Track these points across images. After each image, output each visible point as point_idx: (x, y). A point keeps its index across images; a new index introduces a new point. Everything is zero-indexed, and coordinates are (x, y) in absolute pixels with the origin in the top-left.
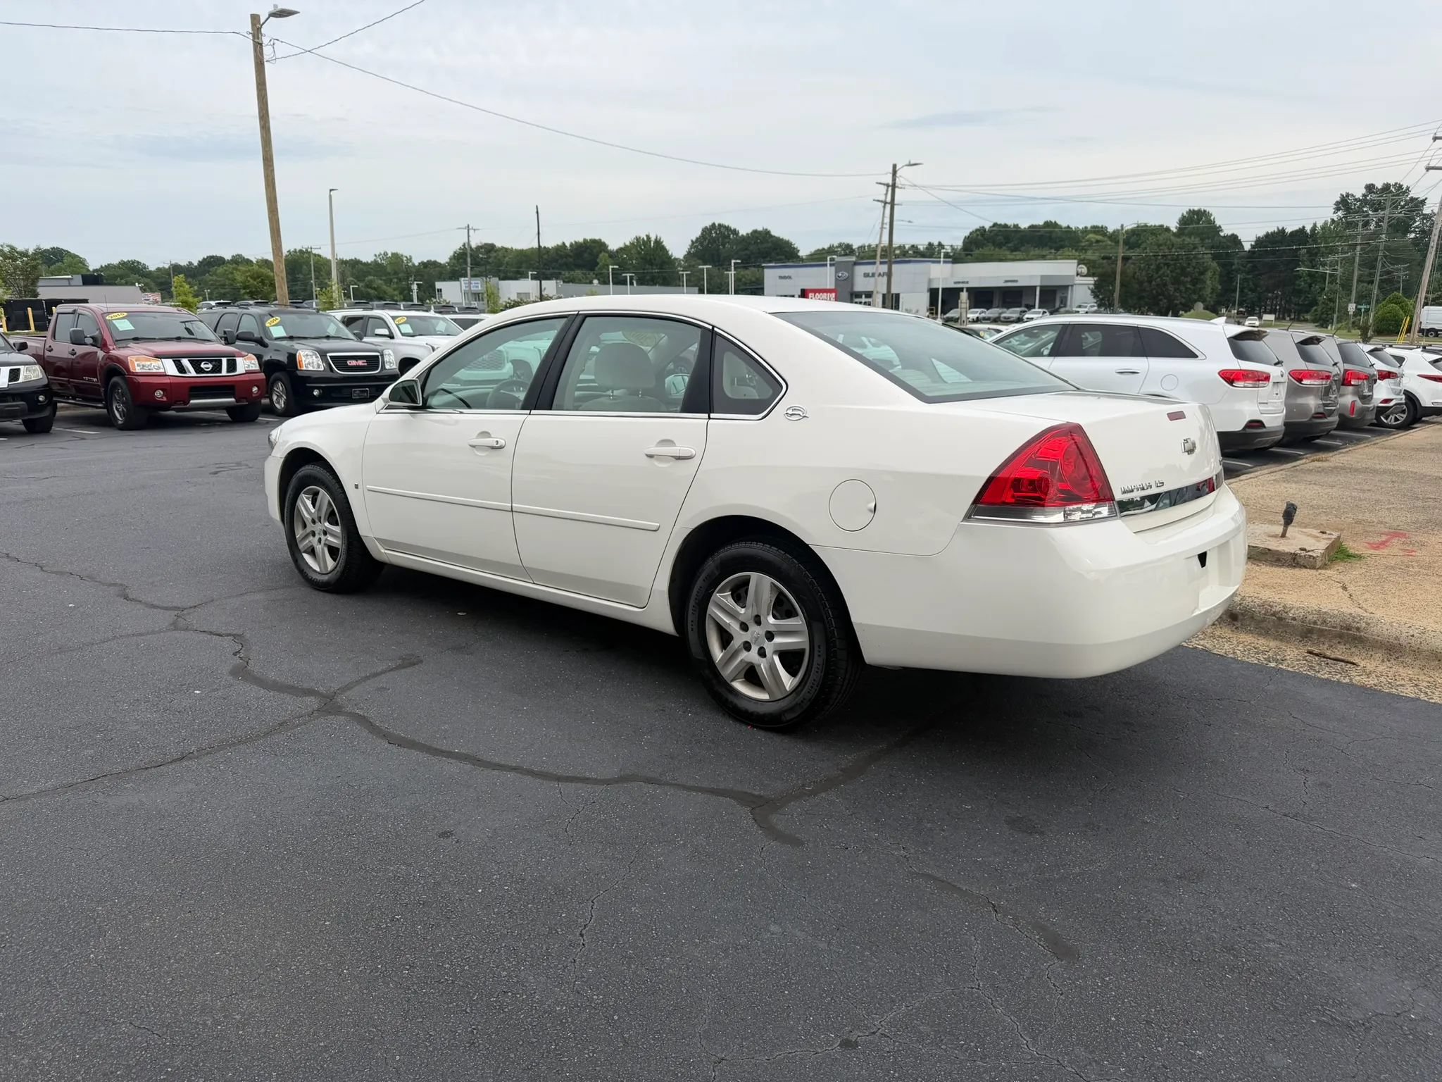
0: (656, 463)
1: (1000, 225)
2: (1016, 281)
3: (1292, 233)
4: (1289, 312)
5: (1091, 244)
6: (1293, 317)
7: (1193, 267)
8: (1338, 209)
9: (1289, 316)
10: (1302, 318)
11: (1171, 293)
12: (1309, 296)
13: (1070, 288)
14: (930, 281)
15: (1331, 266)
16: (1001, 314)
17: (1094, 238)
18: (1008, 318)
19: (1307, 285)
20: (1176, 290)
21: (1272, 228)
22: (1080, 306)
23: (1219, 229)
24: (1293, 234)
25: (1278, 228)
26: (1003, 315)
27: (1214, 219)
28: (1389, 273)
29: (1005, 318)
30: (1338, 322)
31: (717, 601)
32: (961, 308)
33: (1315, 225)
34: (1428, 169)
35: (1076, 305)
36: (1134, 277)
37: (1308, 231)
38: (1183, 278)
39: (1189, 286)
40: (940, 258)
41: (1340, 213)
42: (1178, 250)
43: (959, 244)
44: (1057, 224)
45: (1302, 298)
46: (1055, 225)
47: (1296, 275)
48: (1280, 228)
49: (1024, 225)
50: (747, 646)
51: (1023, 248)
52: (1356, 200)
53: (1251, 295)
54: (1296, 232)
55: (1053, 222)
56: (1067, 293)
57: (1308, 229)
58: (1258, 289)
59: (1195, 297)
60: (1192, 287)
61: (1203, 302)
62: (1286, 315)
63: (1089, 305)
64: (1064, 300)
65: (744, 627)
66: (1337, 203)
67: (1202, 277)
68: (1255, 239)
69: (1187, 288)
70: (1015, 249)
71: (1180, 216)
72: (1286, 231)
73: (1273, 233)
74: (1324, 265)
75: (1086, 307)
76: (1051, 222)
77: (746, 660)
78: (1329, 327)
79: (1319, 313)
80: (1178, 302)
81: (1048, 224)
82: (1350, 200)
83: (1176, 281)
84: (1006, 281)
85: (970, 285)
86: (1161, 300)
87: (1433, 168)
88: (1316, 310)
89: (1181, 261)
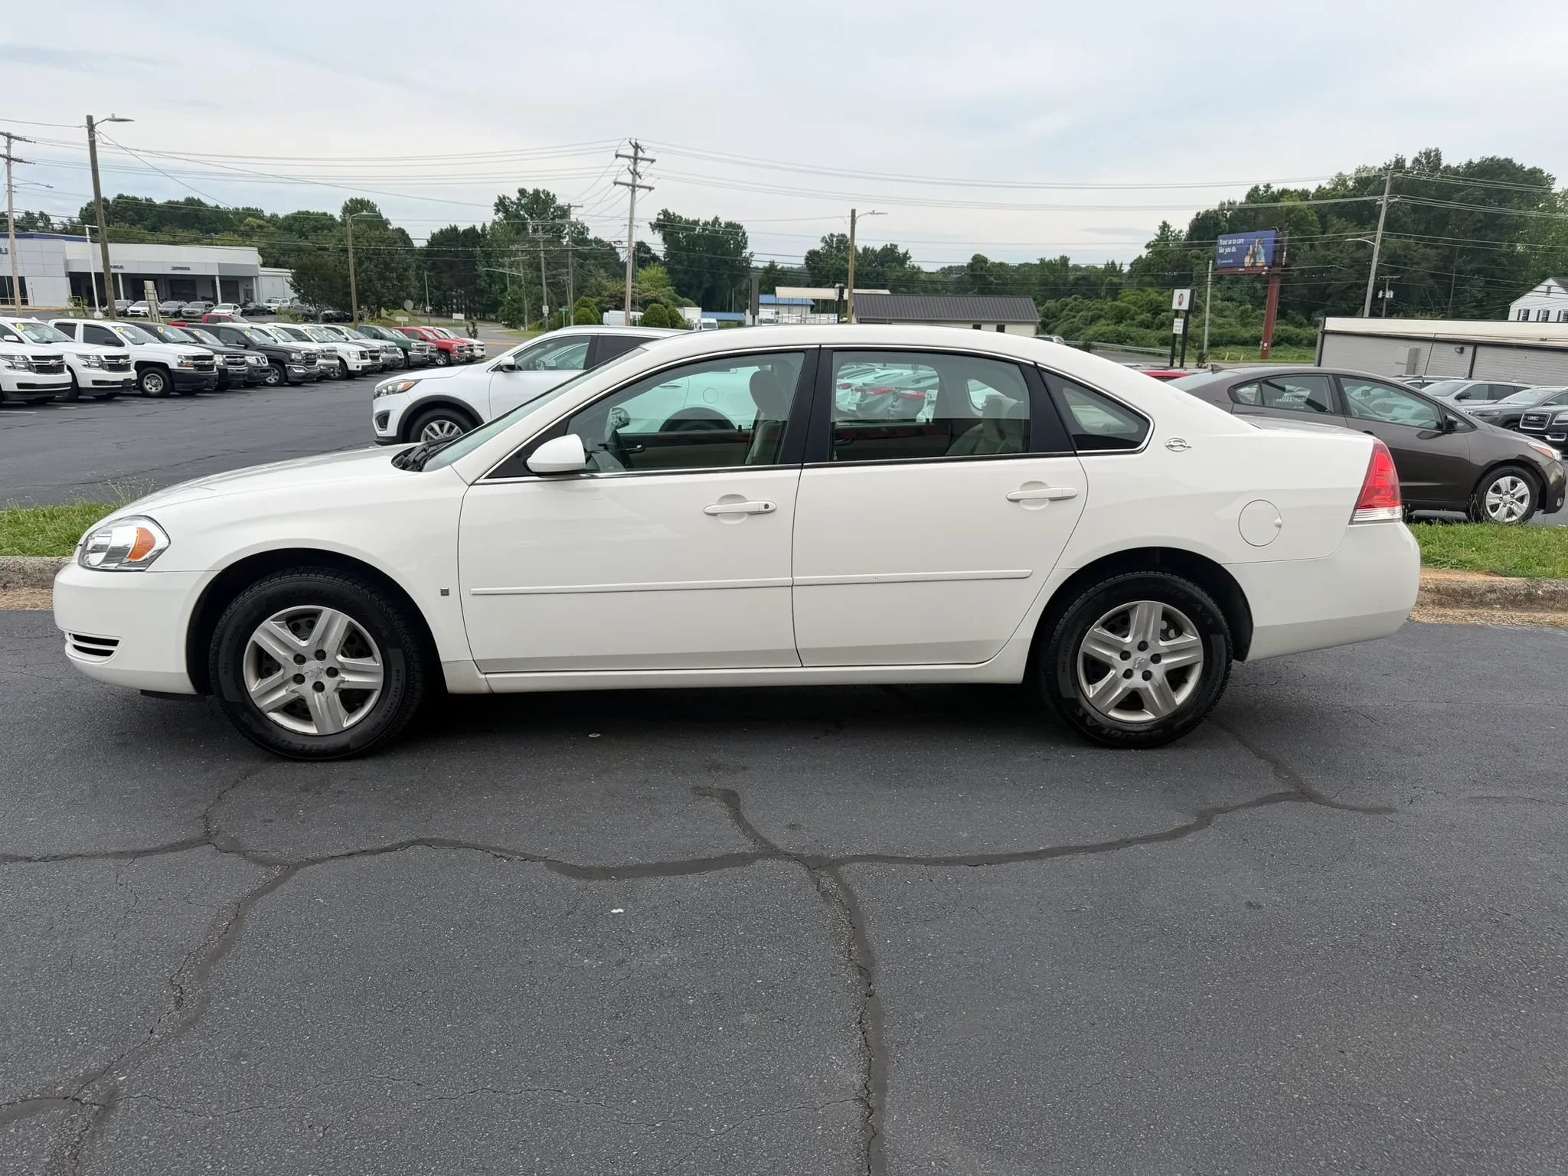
0: (1026, 507)
1: (127, 198)
2: (188, 269)
3: (464, 231)
4: (475, 311)
5: (253, 229)
6: (479, 316)
7: (396, 262)
8: (498, 211)
9: (476, 316)
10: (487, 318)
11: (379, 289)
12: (491, 296)
13: (254, 279)
14: (67, 263)
15: (512, 268)
16: (180, 307)
17: (254, 222)
18: (192, 313)
19: (487, 286)
20: (383, 286)
21: (445, 226)
22: (270, 301)
23: (386, 223)
24: (467, 233)
25: (451, 226)
26: (184, 309)
27: (379, 210)
28: (554, 276)
29: (188, 313)
30: (529, 323)
31: (1095, 637)
32: (148, 300)
33: (484, 225)
34: (615, 183)
35: (266, 299)
36: (335, 271)
37: (479, 231)
38: (388, 273)
39: (395, 282)
40: (86, 235)
41: (501, 215)
42: (379, 244)
43: (75, 215)
44: (201, 202)
45: (485, 298)
46: (199, 203)
47: (475, 275)
48: (453, 226)
49: (159, 200)
50: (1128, 674)
51: (166, 228)
52: (512, 203)
53: (436, 293)
54: (468, 230)
55: (196, 198)
56: (252, 284)
57: (479, 228)
58: (442, 287)
59: (404, 294)
60: (399, 284)
61: (412, 300)
62: (472, 314)
63: (280, 300)
64: (249, 292)
65: (1125, 655)
66: (496, 205)
67: (407, 273)
68: (429, 237)
69: (393, 285)
70: (154, 229)
71: (343, 204)
72: (459, 229)
73: (447, 230)
74: (503, 266)
75: (278, 302)
76: (193, 198)
77: (1130, 687)
78: (522, 328)
79: (506, 313)
80: (386, 299)
81: (190, 201)
82: (507, 202)
83: (382, 277)
84: (174, 269)
85: (126, 271)
86: (369, 296)
87: (620, 183)
88: (503, 311)
89: (384, 256)
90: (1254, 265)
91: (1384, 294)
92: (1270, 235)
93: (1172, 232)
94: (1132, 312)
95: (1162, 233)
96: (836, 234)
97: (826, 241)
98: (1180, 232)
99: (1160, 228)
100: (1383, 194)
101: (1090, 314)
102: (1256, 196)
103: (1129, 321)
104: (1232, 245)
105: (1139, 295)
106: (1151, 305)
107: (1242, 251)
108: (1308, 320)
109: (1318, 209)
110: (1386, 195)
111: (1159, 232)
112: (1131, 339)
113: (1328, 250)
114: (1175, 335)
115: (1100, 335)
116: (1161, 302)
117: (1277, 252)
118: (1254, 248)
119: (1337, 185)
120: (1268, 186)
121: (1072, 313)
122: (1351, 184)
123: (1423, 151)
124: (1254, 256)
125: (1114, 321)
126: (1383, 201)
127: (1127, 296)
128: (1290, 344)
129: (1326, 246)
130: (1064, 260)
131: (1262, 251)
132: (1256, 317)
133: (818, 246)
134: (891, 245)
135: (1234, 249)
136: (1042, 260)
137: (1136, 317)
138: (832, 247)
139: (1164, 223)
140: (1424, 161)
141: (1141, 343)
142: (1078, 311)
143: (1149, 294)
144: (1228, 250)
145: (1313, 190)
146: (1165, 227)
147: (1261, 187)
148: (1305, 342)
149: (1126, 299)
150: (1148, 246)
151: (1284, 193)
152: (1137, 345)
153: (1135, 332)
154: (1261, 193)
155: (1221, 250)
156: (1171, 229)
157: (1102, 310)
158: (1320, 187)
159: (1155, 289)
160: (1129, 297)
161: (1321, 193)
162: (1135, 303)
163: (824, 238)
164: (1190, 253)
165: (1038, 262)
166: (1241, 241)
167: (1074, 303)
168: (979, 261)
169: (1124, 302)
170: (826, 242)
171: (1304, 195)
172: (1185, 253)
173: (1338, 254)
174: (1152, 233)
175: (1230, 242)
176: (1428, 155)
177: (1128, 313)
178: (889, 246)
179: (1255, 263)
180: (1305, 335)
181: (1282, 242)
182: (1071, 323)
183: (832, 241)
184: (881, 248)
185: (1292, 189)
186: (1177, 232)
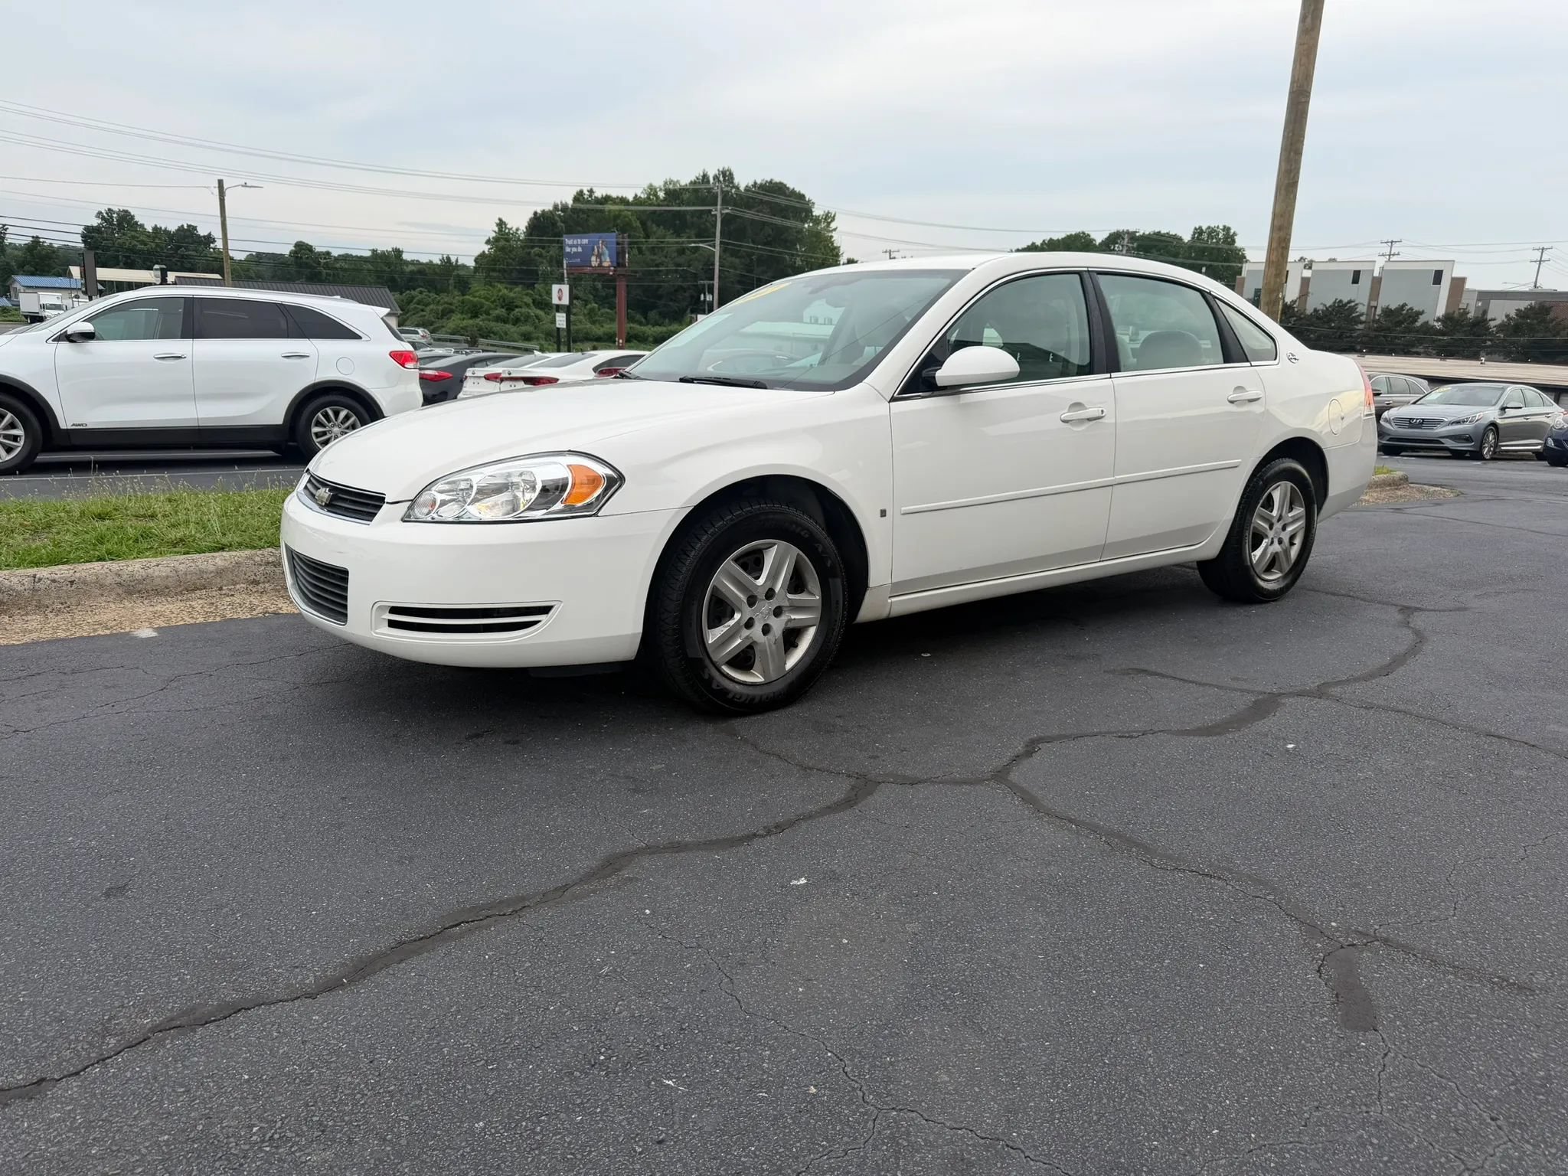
90: (600, 265)
91: (705, 297)
92: (612, 238)
93: (510, 229)
94: (486, 307)
95: (500, 230)
96: (116, 209)
97: (103, 216)
98: (517, 230)
99: (497, 225)
100: (717, 205)
101: (440, 308)
102: (581, 198)
103: (485, 316)
104: (576, 246)
105: (489, 290)
106: (504, 301)
107: (588, 251)
108: (645, 318)
109: (639, 215)
110: (719, 207)
111: (496, 229)
112: (495, 334)
113: (655, 254)
114: (558, 329)
115: (462, 328)
116: (513, 298)
117: (620, 254)
118: (598, 248)
119: (650, 194)
120: (591, 191)
121: (420, 307)
122: (661, 195)
123: (721, 169)
124: (599, 256)
125: (469, 315)
126: (718, 211)
127: (477, 291)
128: (639, 341)
129: (653, 250)
130: (398, 253)
131: (607, 252)
132: (602, 315)
133: (95, 222)
134: (189, 226)
135: (580, 249)
136: (374, 251)
137: (491, 312)
138: (111, 223)
139: (500, 220)
140: (721, 179)
141: (504, 337)
142: (427, 305)
143: (500, 291)
144: (574, 250)
145: (631, 198)
146: (501, 224)
147: (586, 192)
148: (651, 339)
149: (477, 294)
150: (488, 242)
151: (607, 199)
152: (501, 339)
153: (498, 327)
154: (586, 197)
155: (568, 250)
156: (508, 226)
157: (451, 304)
158: (636, 195)
159: (504, 285)
160: (479, 292)
161: (637, 201)
162: (487, 299)
163: (100, 213)
164: (532, 251)
165: (368, 254)
166: (585, 241)
167: (420, 296)
168: (301, 248)
169: (475, 297)
170: (103, 218)
171: (623, 201)
172: (528, 251)
173: (664, 259)
174: (491, 231)
175: (575, 242)
176: (724, 173)
177: (482, 307)
178: (185, 227)
179: (601, 262)
180: (650, 332)
181: (623, 243)
182: (422, 316)
183: (112, 217)
184: (177, 228)
185: (614, 195)
186: (514, 229)
